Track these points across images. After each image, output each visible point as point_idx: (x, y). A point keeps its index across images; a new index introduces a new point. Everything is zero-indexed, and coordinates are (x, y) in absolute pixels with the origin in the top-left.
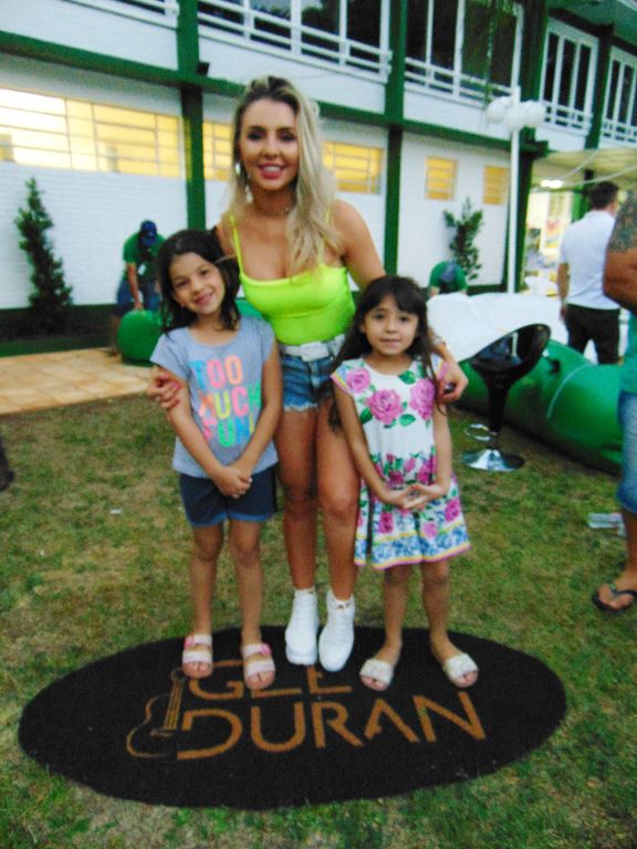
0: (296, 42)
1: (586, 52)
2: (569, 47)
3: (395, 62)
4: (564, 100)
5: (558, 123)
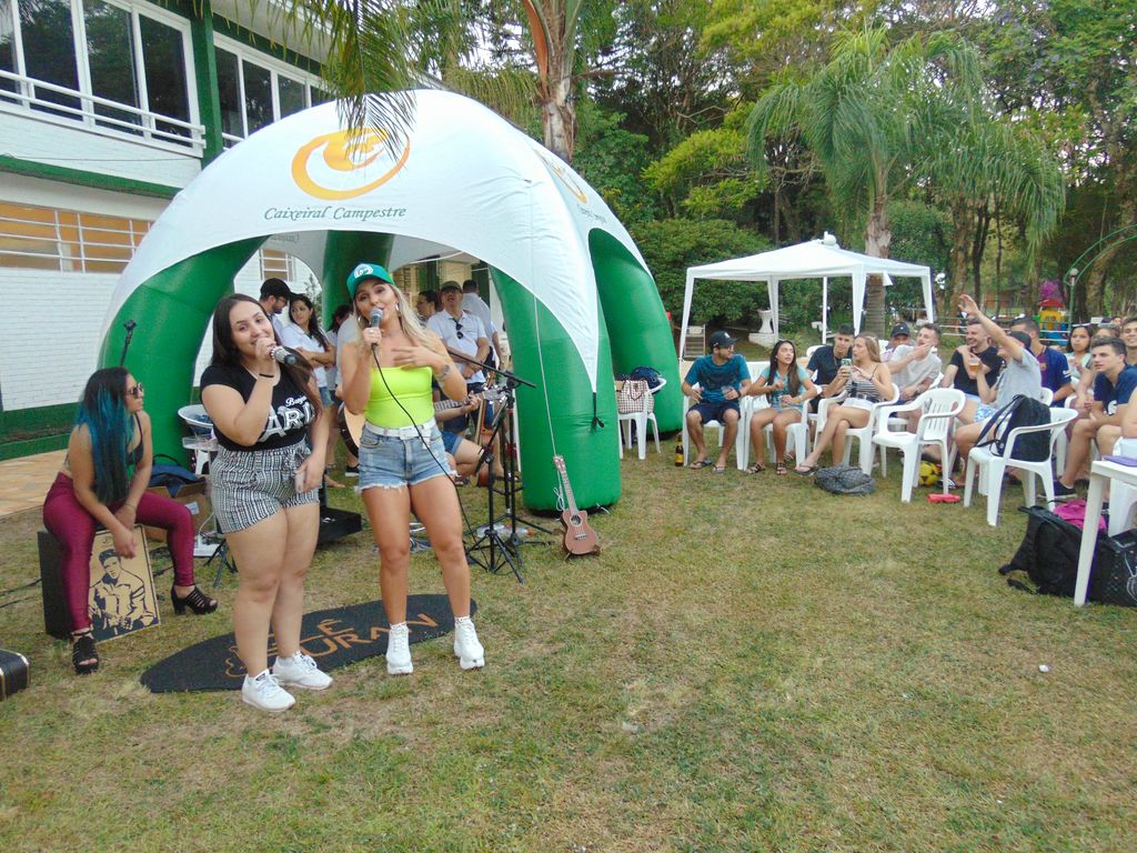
0: (87, 111)
3: (209, 136)
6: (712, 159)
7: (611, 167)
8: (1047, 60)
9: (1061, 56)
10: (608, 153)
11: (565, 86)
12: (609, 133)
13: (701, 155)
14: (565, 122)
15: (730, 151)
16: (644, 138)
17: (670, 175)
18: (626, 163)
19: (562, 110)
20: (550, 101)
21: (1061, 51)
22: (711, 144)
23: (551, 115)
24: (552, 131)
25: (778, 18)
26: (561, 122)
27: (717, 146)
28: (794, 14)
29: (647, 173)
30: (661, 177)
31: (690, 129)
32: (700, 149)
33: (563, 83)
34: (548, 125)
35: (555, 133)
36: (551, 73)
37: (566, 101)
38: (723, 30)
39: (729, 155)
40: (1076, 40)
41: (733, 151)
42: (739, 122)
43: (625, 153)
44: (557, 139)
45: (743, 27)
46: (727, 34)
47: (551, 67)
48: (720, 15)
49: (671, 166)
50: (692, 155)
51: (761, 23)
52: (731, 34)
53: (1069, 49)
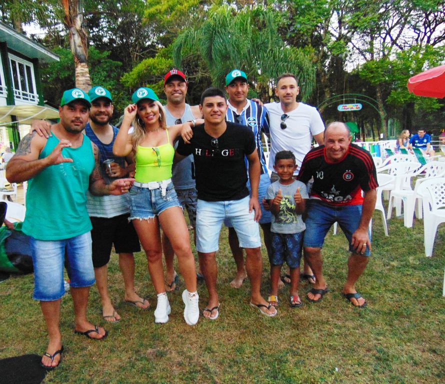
1: (28, 68)
2: (21, 65)
4: (24, 89)
5: (24, 99)
6: (154, 71)
7: (105, 77)
8: (295, 27)
9: (301, 26)
10: (103, 70)
11: (80, 19)
12: (103, 61)
13: (149, 69)
14: (82, 38)
15: (162, 67)
16: (120, 63)
17: (135, 79)
18: (112, 75)
19: (79, 32)
20: (73, 27)
21: (301, 24)
22: (153, 64)
23: (74, 34)
24: (75, 43)
25: (179, 6)
26: (80, 39)
27: (156, 65)
28: (186, 4)
29: (123, 79)
30: (130, 80)
31: (141, 59)
32: (149, 66)
33: (79, 17)
34: (72, 41)
35: (77, 45)
36: (72, 11)
37: (81, 27)
38: (154, 12)
39: (162, 69)
40: (306, 18)
41: (164, 67)
42: (165, 54)
43: (111, 71)
44: (78, 48)
45: (163, 10)
46: (156, 13)
47: (71, 8)
48: (151, 5)
49: (135, 75)
50: (145, 69)
51: (171, 9)
52: (158, 13)
53: (304, 23)
